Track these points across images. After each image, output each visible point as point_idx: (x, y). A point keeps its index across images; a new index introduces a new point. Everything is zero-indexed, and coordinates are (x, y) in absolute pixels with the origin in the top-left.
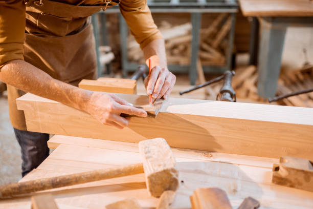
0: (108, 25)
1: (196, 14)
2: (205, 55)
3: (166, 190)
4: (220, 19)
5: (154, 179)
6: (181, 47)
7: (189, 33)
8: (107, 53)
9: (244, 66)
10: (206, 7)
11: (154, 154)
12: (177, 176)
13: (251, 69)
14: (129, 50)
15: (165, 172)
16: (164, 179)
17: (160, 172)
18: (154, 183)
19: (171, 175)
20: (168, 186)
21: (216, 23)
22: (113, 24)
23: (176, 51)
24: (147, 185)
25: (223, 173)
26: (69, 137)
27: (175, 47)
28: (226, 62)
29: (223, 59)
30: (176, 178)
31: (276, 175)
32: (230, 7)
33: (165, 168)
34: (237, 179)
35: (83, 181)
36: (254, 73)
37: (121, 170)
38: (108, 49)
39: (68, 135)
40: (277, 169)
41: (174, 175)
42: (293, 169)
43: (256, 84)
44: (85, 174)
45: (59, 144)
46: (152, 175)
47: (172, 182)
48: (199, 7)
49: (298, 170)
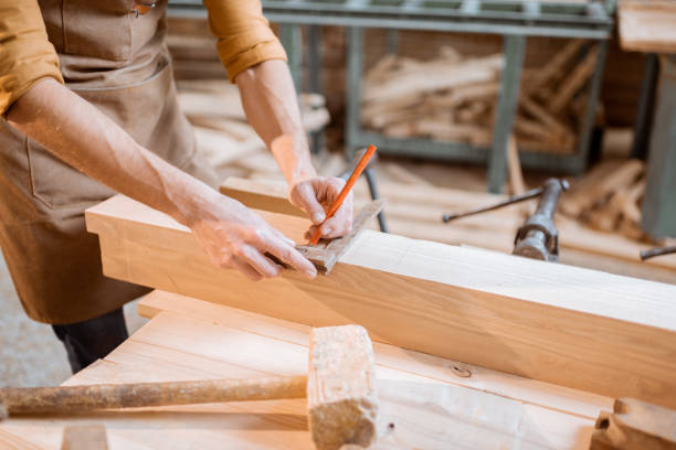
0: (323, 49)
1: (514, 37)
2: (529, 127)
3: (348, 442)
4: (571, 49)
5: (322, 416)
6: (478, 108)
7: (498, 77)
8: (315, 108)
9: (620, 158)
10: (538, 23)
11: (334, 361)
12: (373, 415)
13: (634, 168)
14: (365, 104)
15: (349, 404)
16: (344, 419)
17: (335, 404)
18: (322, 425)
19: (360, 412)
20: (352, 433)
21: (561, 59)
22: (334, 46)
23: (467, 115)
24: (310, 425)
25: (484, 418)
26: (182, 297)
27: (465, 105)
28: (576, 148)
29: (570, 139)
30: (371, 420)
31: (601, 439)
32: (593, 26)
33: (348, 397)
34: (513, 435)
35: (183, 399)
36: (639, 178)
37: (262, 386)
38: (317, 100)
39: (181, 293)
40: (604, 424)
41: (366, 414)
42: (638, 432)
43: (639, 203)
44: (189, 386)
45: (159, 311)
46: (320, 408)
47: (361, 428)
48: (522, 23)
49: (648, 436)
